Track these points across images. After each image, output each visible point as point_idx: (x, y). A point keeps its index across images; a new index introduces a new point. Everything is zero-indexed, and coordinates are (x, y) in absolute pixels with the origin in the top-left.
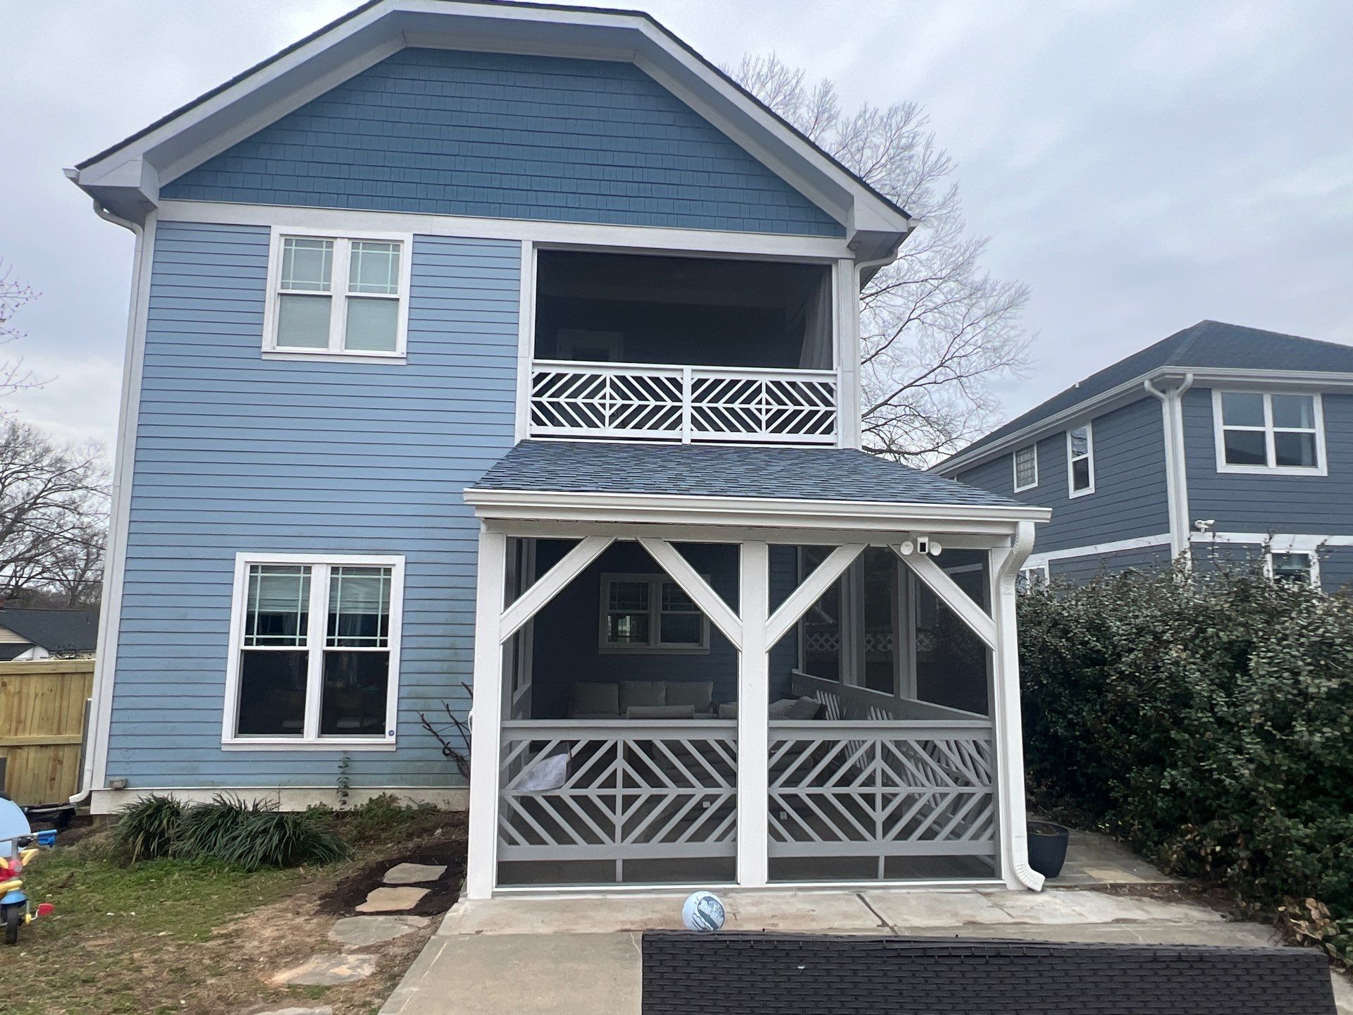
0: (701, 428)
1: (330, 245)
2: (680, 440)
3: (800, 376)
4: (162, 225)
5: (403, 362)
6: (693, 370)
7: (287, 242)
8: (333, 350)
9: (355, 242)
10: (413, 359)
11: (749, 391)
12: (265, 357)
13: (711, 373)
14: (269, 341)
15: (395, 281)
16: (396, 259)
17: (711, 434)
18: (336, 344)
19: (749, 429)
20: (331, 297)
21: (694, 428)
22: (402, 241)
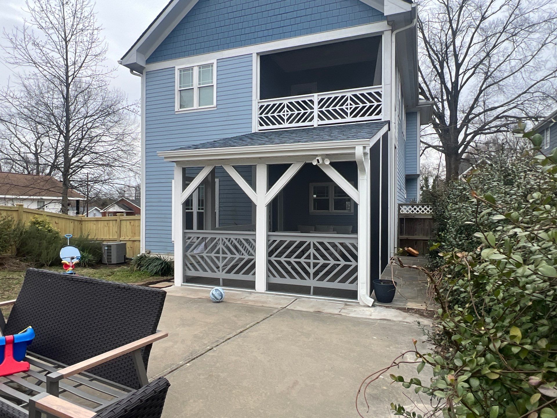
0: (322, 119)
1: (192, 69)
2: (313, 126)
3: (365, 90)
4: (148, 73)
5: (216, 109)
6: (318, 95)
7: (180, 71)
8: (195, 107)
9: (200, 67)
10: (219, 107)
11: (343, 100)
12: (176, 113)
13: (326, 95)
14: (177, 107)
15: (212, 79)
16: (212, 70)
17: (327, 122)
18: (196, 106)
19: (343, 117)
20: (193, 89)
21: (319, 120)
22: (213, 63)
